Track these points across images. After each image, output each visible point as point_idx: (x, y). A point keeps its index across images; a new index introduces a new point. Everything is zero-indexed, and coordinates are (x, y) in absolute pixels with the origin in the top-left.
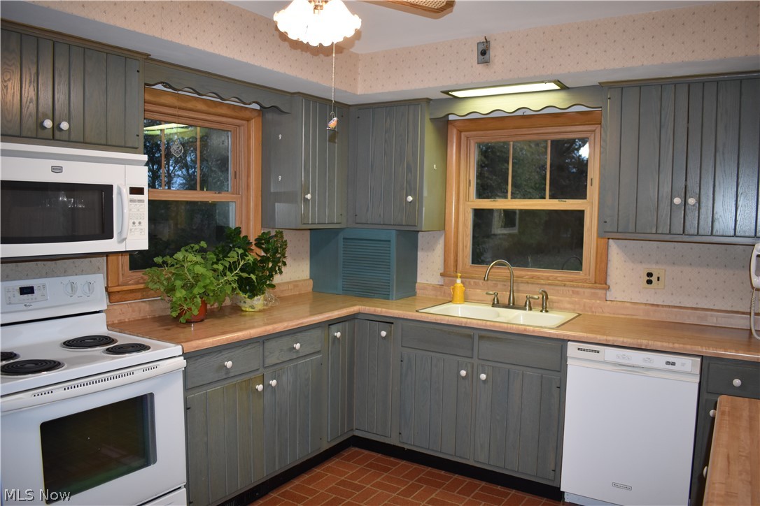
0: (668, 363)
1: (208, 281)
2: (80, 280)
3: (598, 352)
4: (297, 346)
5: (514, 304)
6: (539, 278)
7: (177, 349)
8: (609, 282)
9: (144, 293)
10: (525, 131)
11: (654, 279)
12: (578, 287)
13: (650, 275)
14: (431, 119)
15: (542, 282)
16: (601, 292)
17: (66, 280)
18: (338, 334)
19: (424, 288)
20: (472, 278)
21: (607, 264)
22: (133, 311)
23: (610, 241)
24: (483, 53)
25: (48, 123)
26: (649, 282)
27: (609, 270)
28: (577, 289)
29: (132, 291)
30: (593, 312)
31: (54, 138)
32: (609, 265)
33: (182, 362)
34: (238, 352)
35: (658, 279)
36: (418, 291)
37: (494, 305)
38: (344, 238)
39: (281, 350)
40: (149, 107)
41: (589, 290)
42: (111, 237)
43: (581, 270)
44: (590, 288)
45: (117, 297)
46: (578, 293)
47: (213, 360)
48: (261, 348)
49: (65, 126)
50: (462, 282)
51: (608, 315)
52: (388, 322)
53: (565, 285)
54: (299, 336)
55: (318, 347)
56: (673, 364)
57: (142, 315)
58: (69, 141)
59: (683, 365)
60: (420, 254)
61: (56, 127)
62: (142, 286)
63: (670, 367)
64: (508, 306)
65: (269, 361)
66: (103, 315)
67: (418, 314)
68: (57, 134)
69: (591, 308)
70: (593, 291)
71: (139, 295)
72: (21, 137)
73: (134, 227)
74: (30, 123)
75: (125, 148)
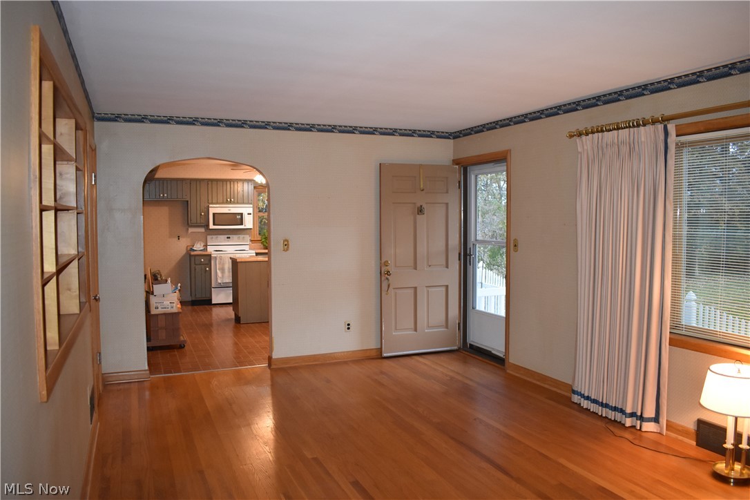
7: (254, 252)
17: (238, 236)
25: (229, 200)
29: (258, 240)
31: (230, 203)
33: (255, 254)
42: (243, 225)
45: (254, 242)
49: (233, 200)
57: (257, 246)
58: (234, 203)
61: (231, 200)
62: (260, 239)
72: (223, 203)
73: (249, 223)
74: (225, 200)
75: (248, 203)
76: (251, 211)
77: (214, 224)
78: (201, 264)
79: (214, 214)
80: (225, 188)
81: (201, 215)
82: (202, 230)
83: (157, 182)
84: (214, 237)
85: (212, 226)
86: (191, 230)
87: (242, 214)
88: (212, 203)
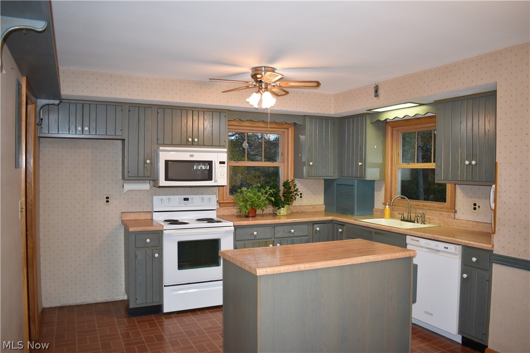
0: (445, 248)
1: (254, 199)
2: (206, 197)
3: (418, 241)
4: (292, 231)
5: (410, 219)
6: (426, 206)
7: (231, 224)
8: (456, 209)
9: (234, 204)
10: (420, 126)
11: (477, 207)
12: (443, 211)
13: (475, 205)
14: (371, 123)
15: (425, 208)
16: (452, 214)
17: (201, 196)
18: (318, 229)
19: (377, 211)
20: (396, 206)
21: (455, 198)
22: (229, 211)
23: (457, 185)
24: (376, 91)
25: (190, 140)
26: (475, 209)
27: (456, 202)
28: (441, 212)
29: (228, 203)
30: (448, 225)
31: (193, 145)
32: (456, 199)
33: (233, 228)
34: (261, 229)
35: (479, 207)
36: (374, 213)
37: (402, 220)
38: (337, 184)
39: (284, 232)
40: (230, 127)
41: (446, 213)
42: (212, 180)
43: (445, 202)
44: (447, 212)
45: (222, 205)
46: (442, 214)
47: (249, 231)
48: (273, 229)
49: (196, 140)
50: (389, 207)
51: (455, 227)
52: (342, 224)
53: (435, 210)
54: (294, 226)
55: (306, 233)
56: (447, 248)
57: (233, 213)
58: (198, 145)
59: (451, 249)
60: (375, 192)
61: (193, 140)
62: (232, 201)
63: (446, 250)
64: (407, 221)
65: (277, 236)
66: (215, 211)
67: (355, 221)
68: (194, 143)
69: (447, 223)
70: (449, 213)
71: (232, 205)
72: (181, 145)
73: (221, 176)
74: (184, 140)
75: (220, 146)
76: (224, 157)
77: (167, 179)
78: (146, 246)
79: (167, 162)
80: (184, 121)
81: (145, 163)
82: (146, 186)
83: (73, 108)
84: (165, 198)
85: (162, 182)
86: (128, 187)
87: (210, 163)
88: (164, 145)
